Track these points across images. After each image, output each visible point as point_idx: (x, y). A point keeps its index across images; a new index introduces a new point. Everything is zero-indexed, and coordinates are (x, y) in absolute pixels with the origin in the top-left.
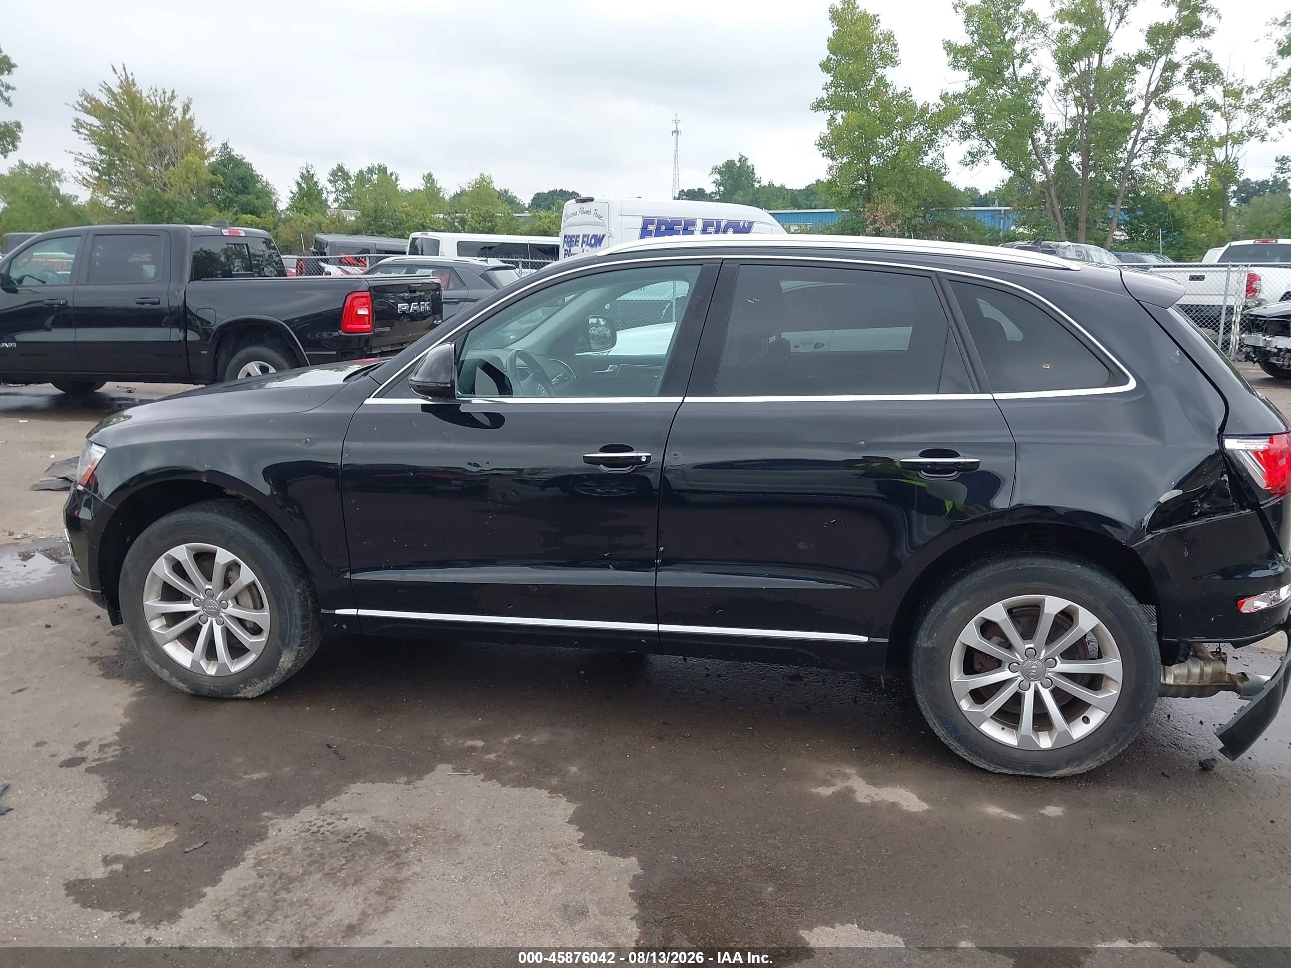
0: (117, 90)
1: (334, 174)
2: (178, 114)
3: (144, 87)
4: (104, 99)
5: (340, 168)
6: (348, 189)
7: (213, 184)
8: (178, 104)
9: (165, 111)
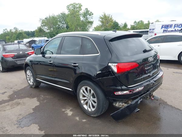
0: (103, 15)
1: (134, 22)
2: (110, 17)
3: (106, 14)
4: (102, 17)
5: (135, 21)
6: (136, 24)
7: (113, 26)
8: (110, 16)
9: (109, 17)
